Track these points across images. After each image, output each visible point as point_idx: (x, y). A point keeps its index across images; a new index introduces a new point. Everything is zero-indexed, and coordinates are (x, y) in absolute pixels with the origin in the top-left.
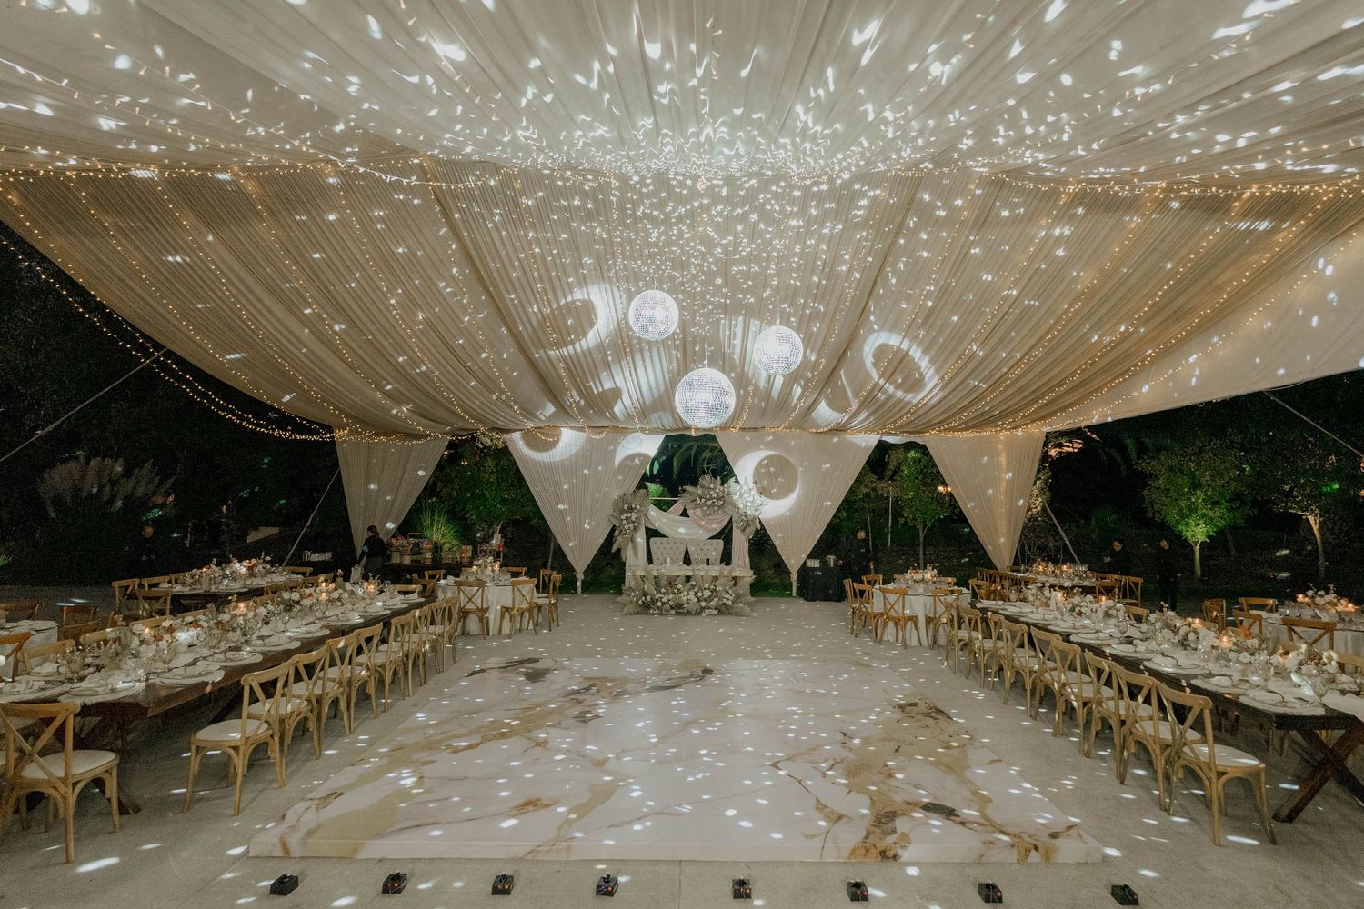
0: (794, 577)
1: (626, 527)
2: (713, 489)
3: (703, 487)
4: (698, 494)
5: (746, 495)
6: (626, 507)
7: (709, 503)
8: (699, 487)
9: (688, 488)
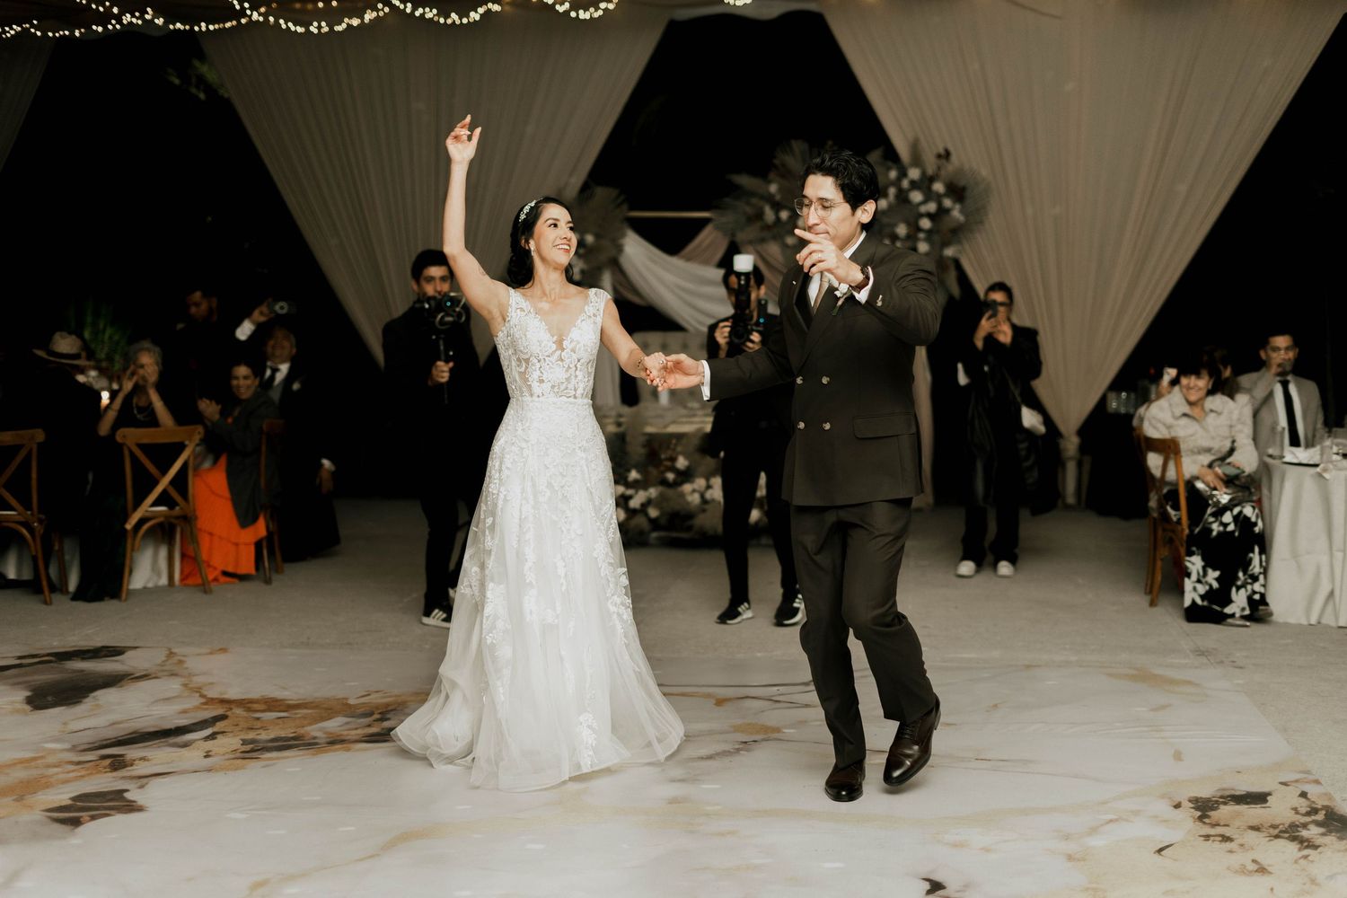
0: (1071, 445)
8: (772, 176)
9: (744, 180)
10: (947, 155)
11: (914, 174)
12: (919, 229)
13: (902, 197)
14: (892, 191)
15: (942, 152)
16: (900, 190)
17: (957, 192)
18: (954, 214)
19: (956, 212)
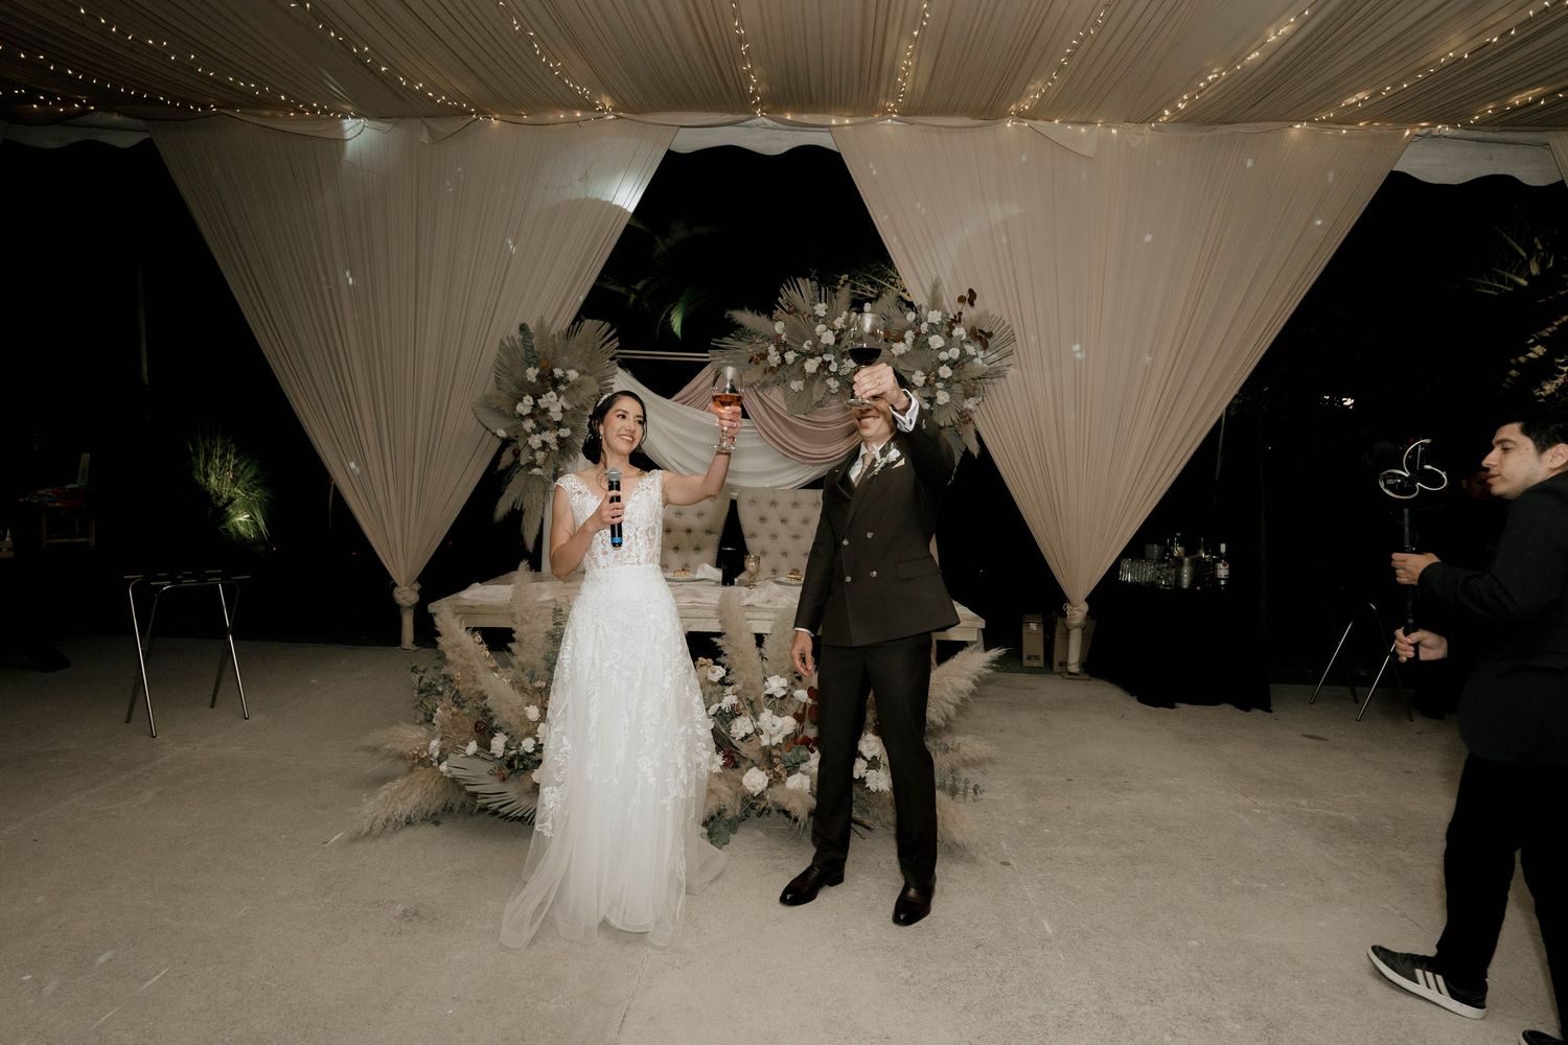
0: (1078, 612)
1: (535, 441)
2: (828, 321)
3: (793, 311)
4: (775, 339)
5: (936, 341)
6: (532, 374)
7: (811, 366)
8: (777, 313)
9: (745, 317)
10: (971, 298)
11: (935, 317)
12: (938, 378)
13: (920, 342)
14: (909, 335)
15: (966, 294)
16: (918, 334)
17: (981, 337)
18: (978, 361)
19: (980, 360)
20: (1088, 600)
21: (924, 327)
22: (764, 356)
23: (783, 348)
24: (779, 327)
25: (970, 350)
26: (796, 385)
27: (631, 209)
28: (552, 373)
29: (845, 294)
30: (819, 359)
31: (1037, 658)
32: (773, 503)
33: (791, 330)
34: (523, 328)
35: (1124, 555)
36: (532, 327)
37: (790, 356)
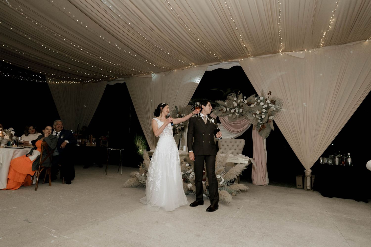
0: (308, 172)
2: (236, 101)
4: (225, 106)
5: (262, 104)
7: (233, 111)
8: (226, 100)
9: (219, 102)
11: (262, 98)
12: (262, 112)
13: (258, 104)
14: (255, 103)
15: (269, 93)
16: (257, 102)
17: (273, 102)
18: (273, 108)
19: (273, 107)
20: (311, 169)
21: (259, 101)
22: (223, 109)
23: (226, 108)
24: (226, 103)
25: (270, 105)
26: (230, 115)
27: (199, 83)
28: (181, 115)
29: (241, 95)
30: (234, 109)
31: (301, 186)
32: (226, 142)
33: (228, 104)
34: (176, 107)
35: (321, 157)
36: (178, 107)
37: (228, 109)
